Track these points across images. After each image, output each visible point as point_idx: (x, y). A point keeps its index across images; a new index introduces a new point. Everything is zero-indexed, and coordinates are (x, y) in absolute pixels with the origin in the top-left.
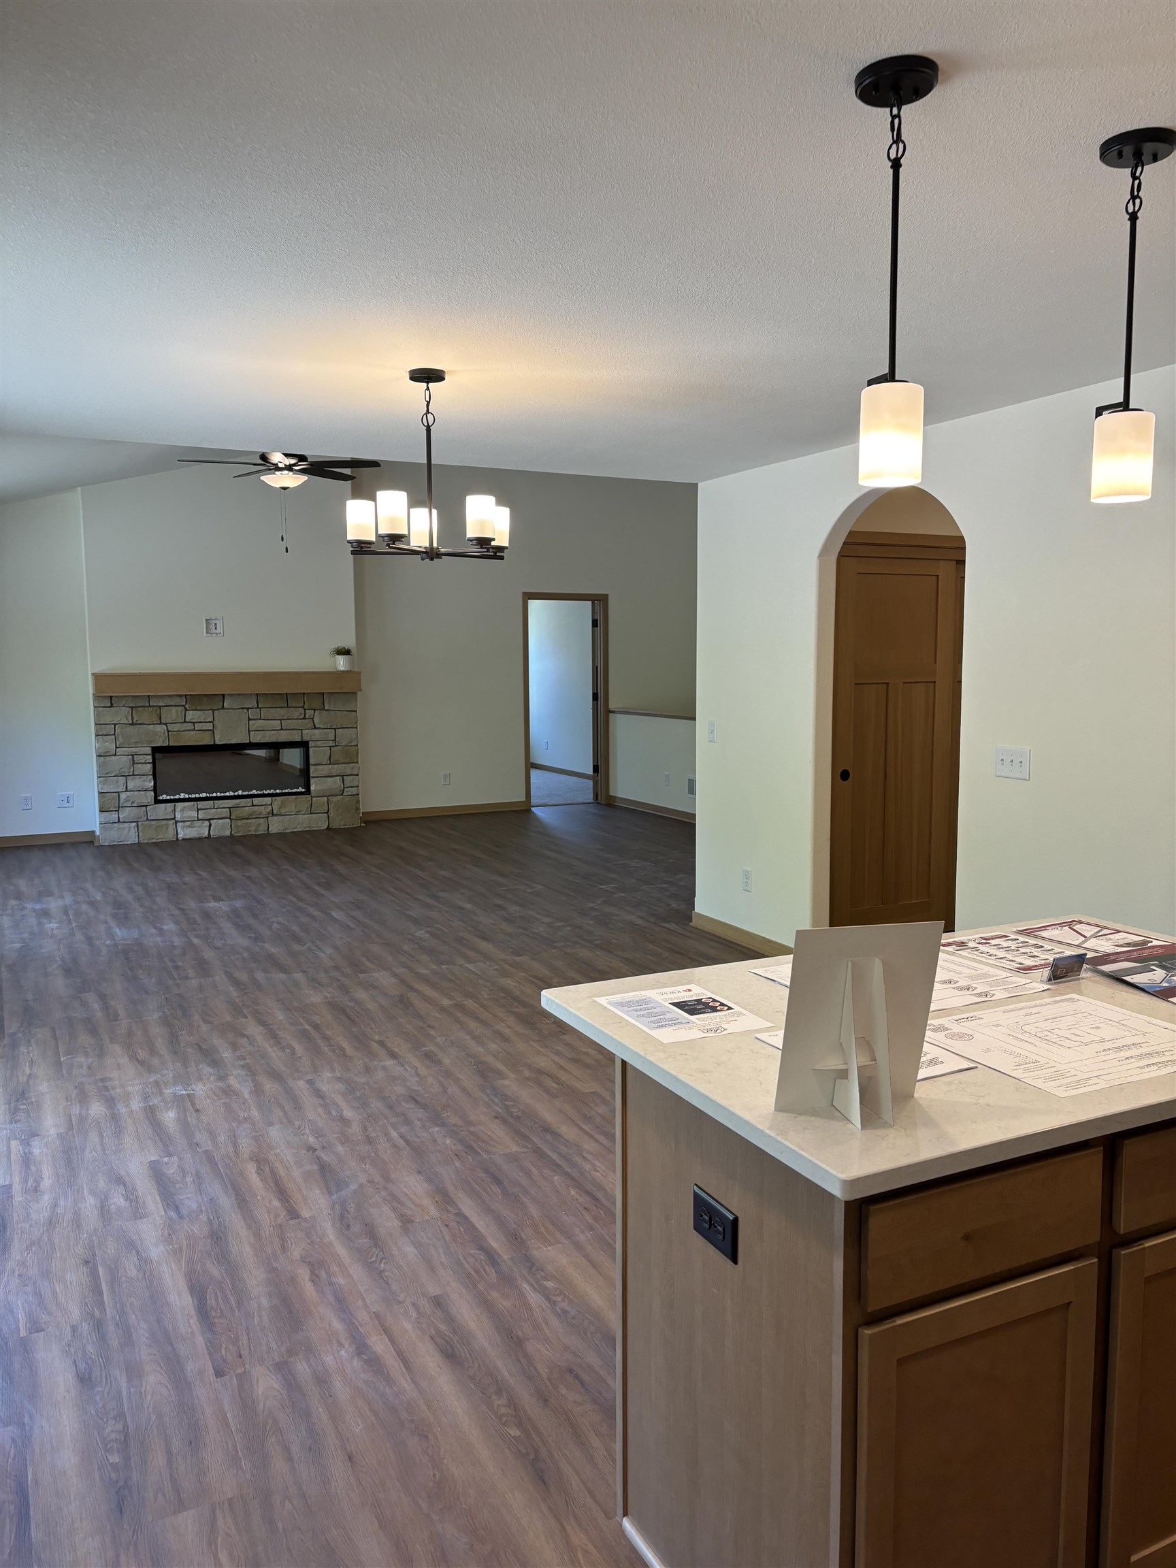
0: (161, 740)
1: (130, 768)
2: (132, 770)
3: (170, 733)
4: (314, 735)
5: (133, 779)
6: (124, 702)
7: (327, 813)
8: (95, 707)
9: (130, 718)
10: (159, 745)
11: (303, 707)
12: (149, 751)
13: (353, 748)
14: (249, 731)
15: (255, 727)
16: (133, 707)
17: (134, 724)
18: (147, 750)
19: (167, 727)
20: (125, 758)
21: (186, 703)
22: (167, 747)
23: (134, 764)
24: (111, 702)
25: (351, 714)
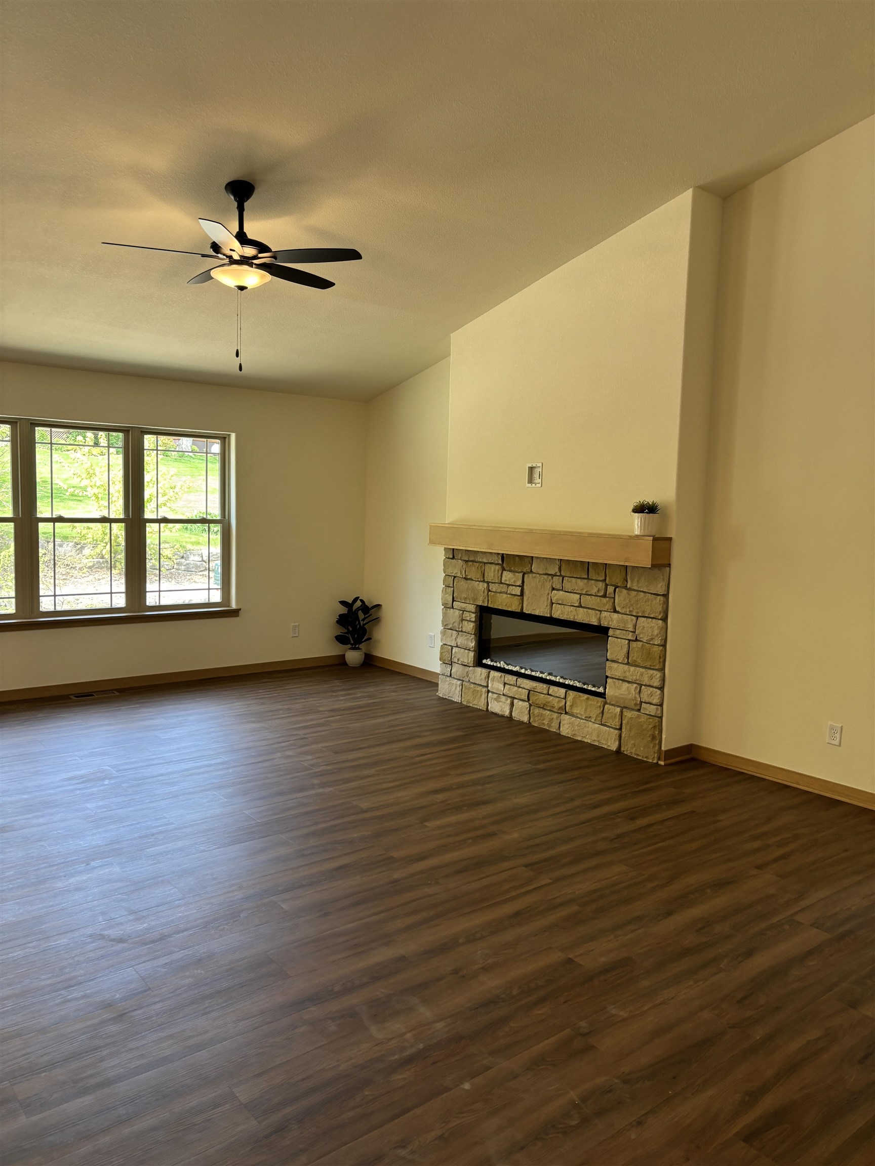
1: (460, 623)
2: (461, 626)
3: (490, 593)
4: (614, 621)
6: (461, 556)
7: (619, 730)
8: (444, 557)
9: (464, 572)
10: (481, 604)
11: (604, 582)
13: (660, 649)
14: (551, 603)
15: (556, 599)
16: (466, 561)
17: (466, 579)
18: (472, 608)
19: (488, 586)
20: (457, 613)
21: (503, 561)
22: (487, 607)
23: (462, 620)
24: (453, 554)
25: (655, 599)
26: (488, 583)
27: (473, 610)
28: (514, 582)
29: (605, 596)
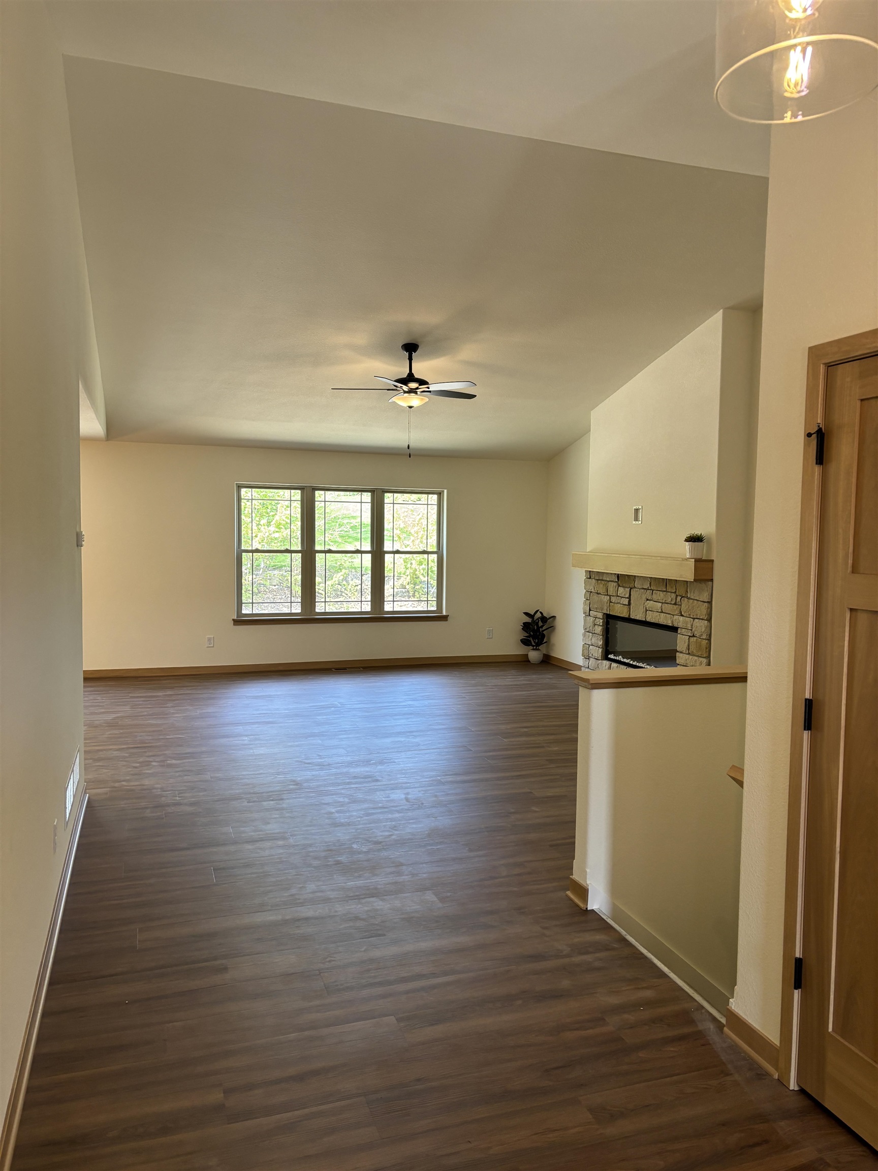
1: (593, 627)
2: (595, 629)
3: (611, 604)
4: (681, 622)
5: (594, 636)
6: (594, 576)
8: (585, 578)
10: (606, 613)
11: (675, 593)
13: (703, 642)
14: (646, 610)
15: (649, 607)
16: (598, 580)
17: (598, 593)
18: (600, 615)
19: (610, 598)
20: (592, 619)
21: (618, 580)
22: (609, 614)
23: (595, 625)
24: (590, 575)
25: (703, 605)
26: (610, 596)
27: (601, 617)
28: (625, 595)
29: (675, 604)
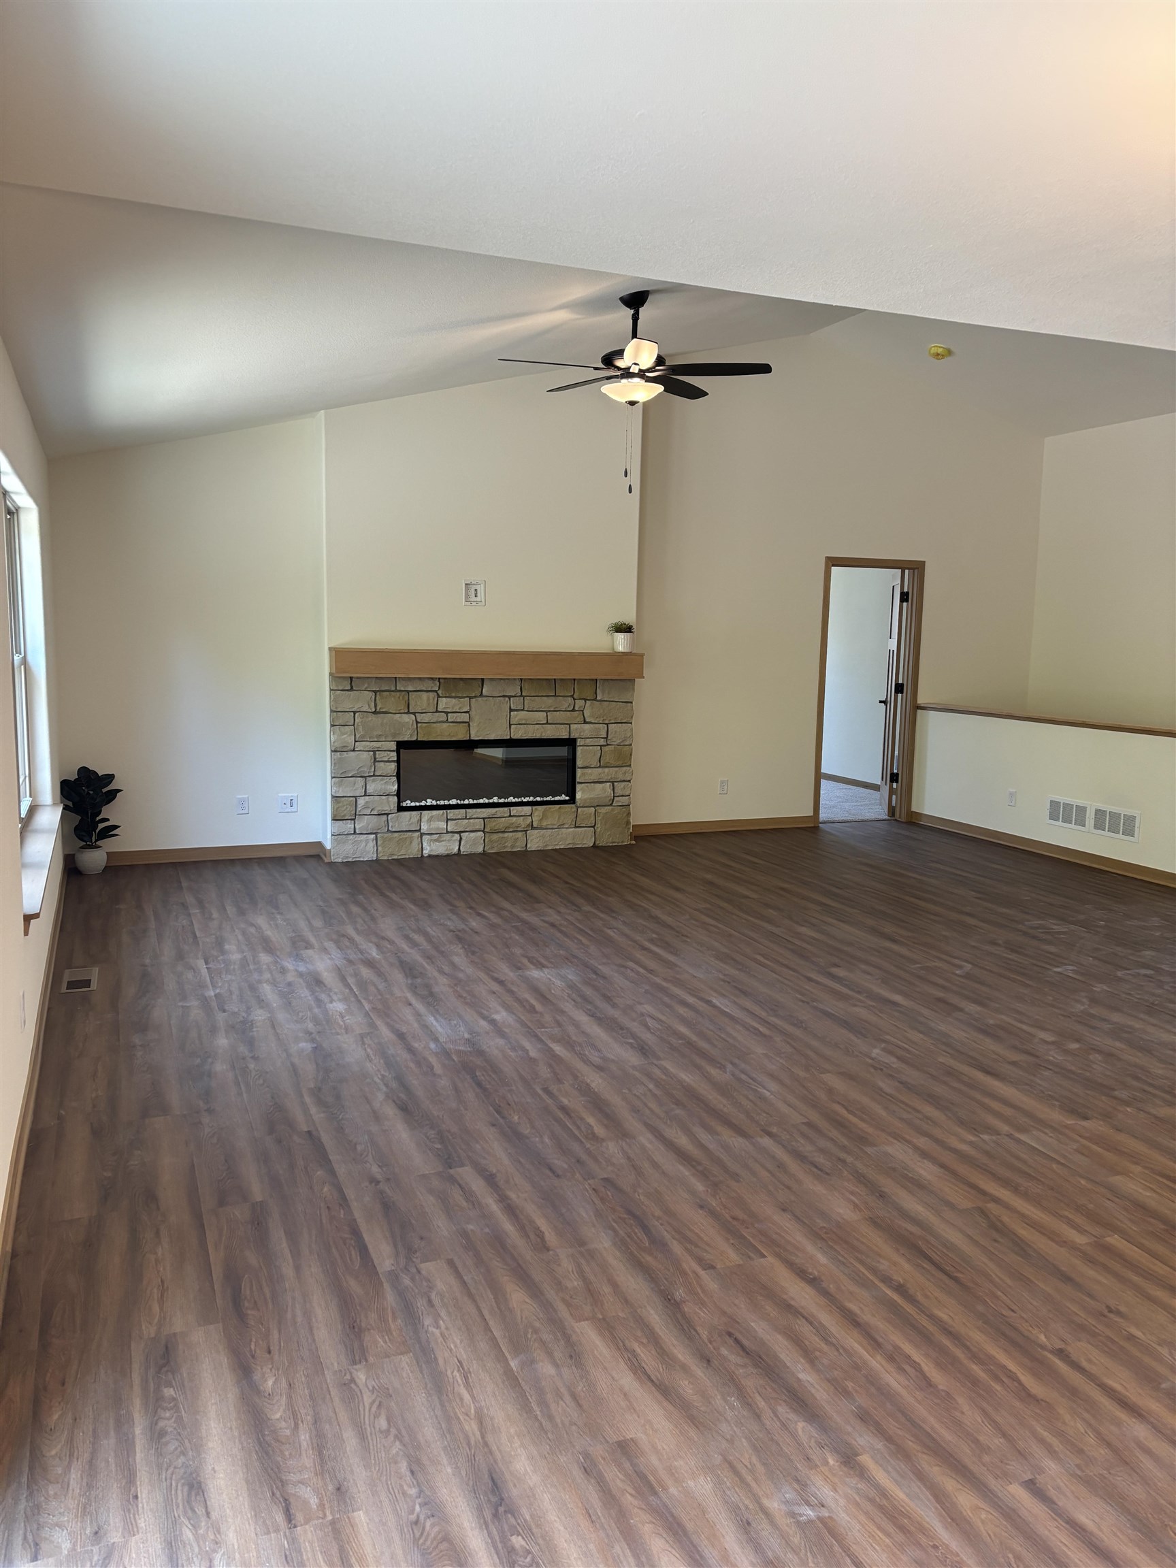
0: (409, 732)
1: (371, 766)
2: (373, 770)
3: (419, 725)
4: (584, 731)
5: (373, 781)
6: (366, 685)
7: (593, 827)
8: (331, 690)
9: (373, 705)
10: (406, 739)
11: (572, 696)
12: (393, 746)
13: (626, 748)
14: (510, 725)
15: (517, 719)
16: (377, 692)
17: (377, 712)
18: (390, 746)
19: (417, 717)
20: (365, 755)
21: (439, 686)
22: (414, 741)
24: (350, 685)
25: (627, 706)
26: (416, 714)
29: (573, 710)
